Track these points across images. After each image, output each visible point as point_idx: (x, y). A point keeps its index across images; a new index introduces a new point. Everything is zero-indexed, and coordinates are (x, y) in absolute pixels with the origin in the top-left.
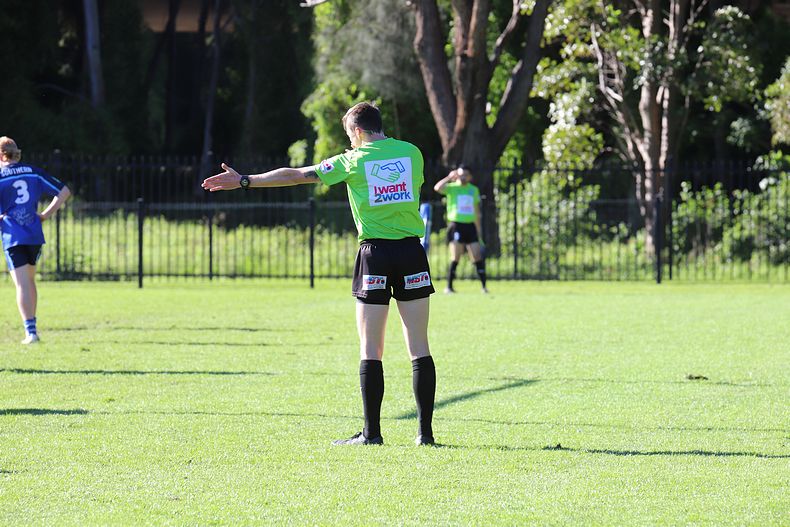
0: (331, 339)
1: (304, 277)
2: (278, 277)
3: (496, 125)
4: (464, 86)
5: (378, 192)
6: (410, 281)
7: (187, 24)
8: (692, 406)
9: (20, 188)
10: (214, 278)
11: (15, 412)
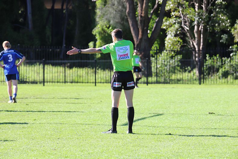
0: (101, 101)
1: (93, 83)
2: (85, 83)
3: (151, 37)
4: (141, 25)
5: (120, 56)
6: (129, 84)
7: (58, 6)
8: (210, 122)
9: (10, 57)
10: (66, 83)
11: (6, 123)
